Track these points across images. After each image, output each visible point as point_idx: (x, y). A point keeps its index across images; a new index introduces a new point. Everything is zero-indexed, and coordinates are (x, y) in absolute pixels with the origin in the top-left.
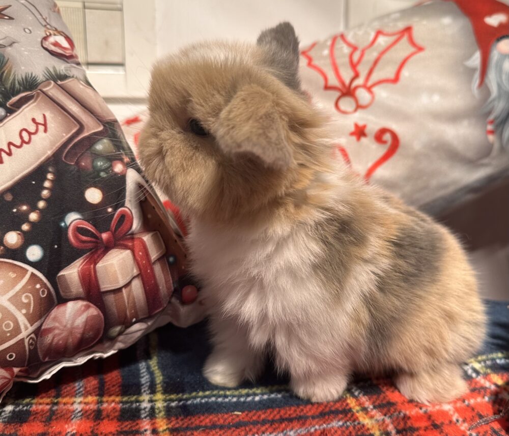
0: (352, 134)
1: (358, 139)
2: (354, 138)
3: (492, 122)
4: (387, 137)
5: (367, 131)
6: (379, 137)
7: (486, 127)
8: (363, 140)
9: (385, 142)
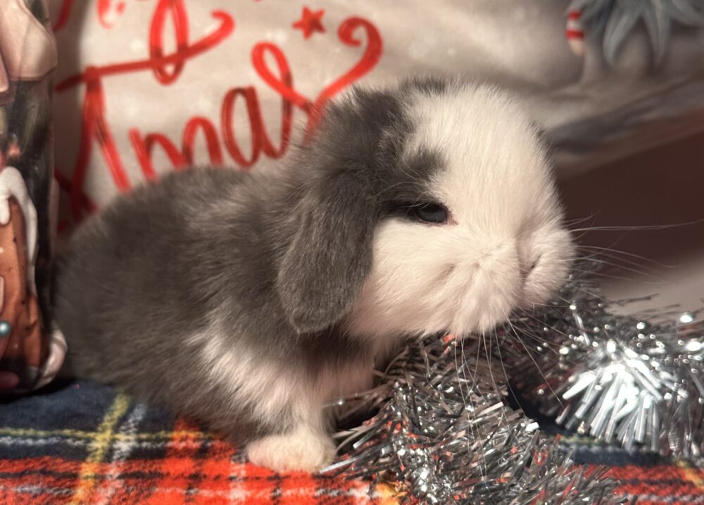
0: (297, 25)
1: (308, 34)
2: (299, 33)
3: (576, 16)
4: (360, 33)
5: (324, 21)
6: (346, 32)
7: (565, 24)
8: (317, 37)
9: (356, 43)
